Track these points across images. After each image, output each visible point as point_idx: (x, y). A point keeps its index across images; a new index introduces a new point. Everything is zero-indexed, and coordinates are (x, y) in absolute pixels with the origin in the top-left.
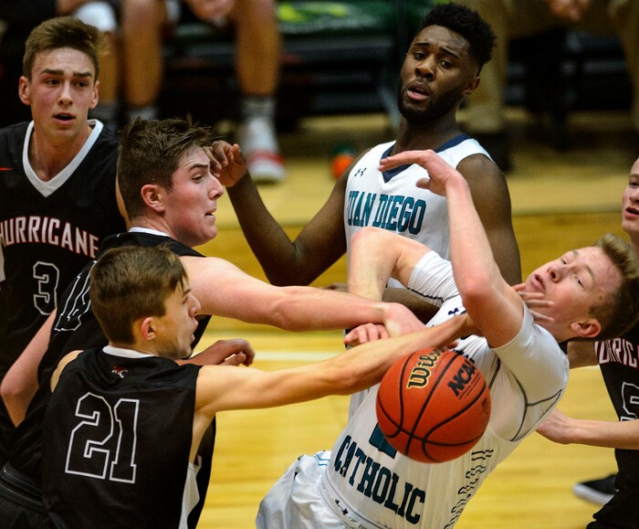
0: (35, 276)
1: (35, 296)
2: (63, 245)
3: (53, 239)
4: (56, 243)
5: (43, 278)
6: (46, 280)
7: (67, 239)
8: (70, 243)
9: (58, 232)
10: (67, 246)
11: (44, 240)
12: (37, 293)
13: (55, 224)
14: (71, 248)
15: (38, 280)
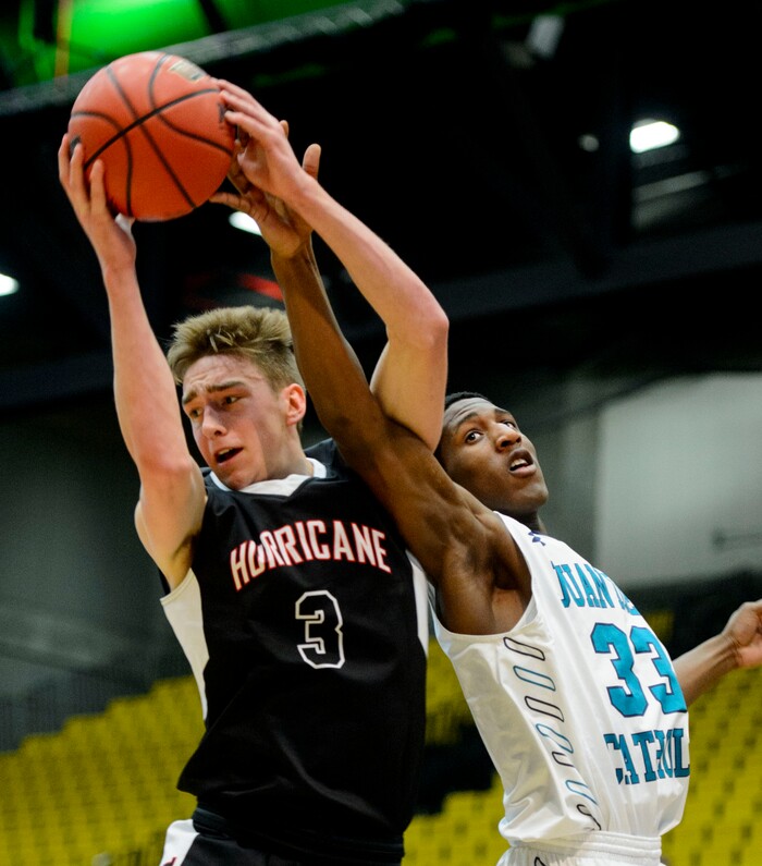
0: (298, 616)
1: (300, 648)
2: (337, 556)
3: (321, 551)
4: (326, 555)
5: (316, 617)
6: (319, 619)
7: (342, 545)
8: (347, 550)
9: (326, 538)
10: (344, 555)
11: (309, 556)
12: (304, 642)
13: (316, 528)
14: (350, 557)
15: (303, 621)
